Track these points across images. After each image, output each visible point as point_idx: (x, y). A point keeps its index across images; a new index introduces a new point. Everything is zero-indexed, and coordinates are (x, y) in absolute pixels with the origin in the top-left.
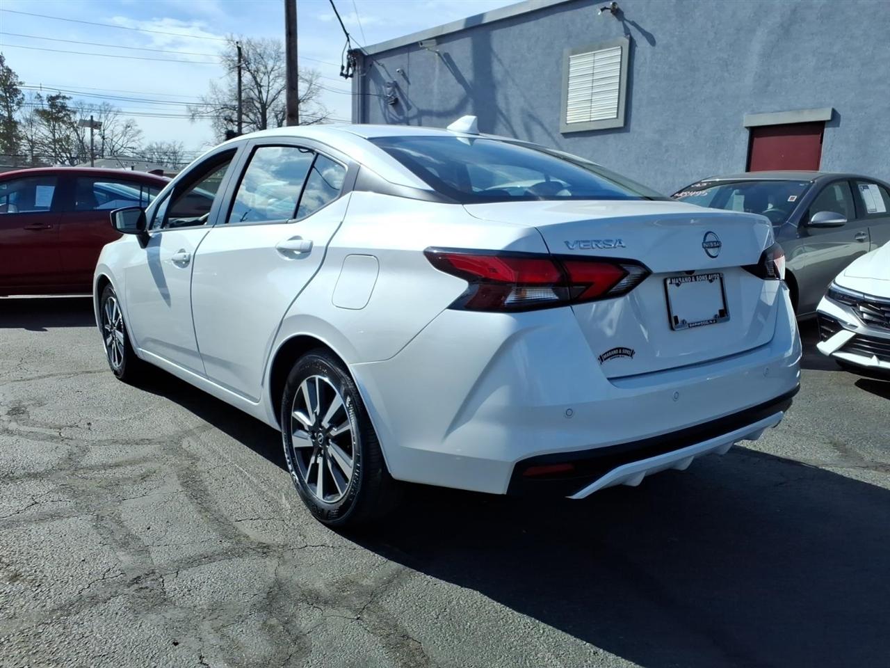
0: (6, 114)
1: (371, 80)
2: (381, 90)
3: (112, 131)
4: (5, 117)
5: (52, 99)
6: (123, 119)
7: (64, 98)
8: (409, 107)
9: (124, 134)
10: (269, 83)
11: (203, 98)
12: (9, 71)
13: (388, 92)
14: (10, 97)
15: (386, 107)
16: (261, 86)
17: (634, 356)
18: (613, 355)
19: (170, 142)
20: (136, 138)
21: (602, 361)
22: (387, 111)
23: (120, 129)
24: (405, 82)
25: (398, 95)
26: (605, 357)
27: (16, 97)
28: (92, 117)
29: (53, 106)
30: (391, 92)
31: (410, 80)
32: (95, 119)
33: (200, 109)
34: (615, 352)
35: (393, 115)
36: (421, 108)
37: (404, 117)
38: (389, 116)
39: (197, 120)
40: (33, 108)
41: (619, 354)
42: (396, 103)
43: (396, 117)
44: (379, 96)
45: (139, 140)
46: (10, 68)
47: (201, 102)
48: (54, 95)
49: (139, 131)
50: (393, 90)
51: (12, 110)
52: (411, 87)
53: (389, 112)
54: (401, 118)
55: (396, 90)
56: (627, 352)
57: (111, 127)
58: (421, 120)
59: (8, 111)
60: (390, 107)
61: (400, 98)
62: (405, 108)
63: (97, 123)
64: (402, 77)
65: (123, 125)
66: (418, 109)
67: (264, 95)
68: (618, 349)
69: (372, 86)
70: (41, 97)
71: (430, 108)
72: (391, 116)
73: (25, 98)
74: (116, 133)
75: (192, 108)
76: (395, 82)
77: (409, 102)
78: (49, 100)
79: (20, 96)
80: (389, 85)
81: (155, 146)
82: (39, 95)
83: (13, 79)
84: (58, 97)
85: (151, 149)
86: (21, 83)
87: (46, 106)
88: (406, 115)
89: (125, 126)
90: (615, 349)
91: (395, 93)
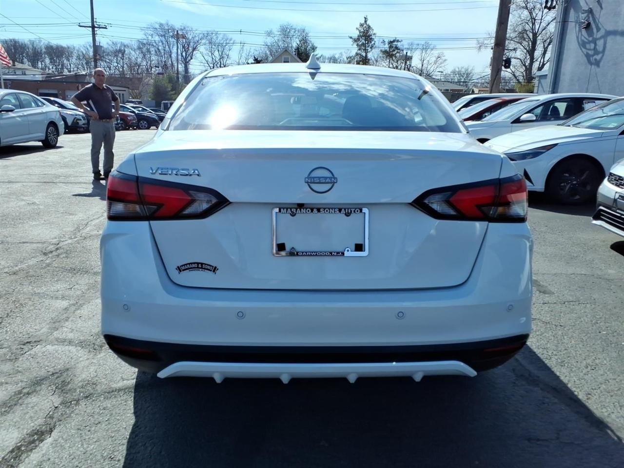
0: (364, 54)
1: (572, 9)
2: (578, 17)
3: (429, 61)
4: (363, 56)
5: (391, 42)
6: (436, 53)
7: (398, 41)
8: (598, 29)
9: (435, 62)
10: (542, 16)
11: (489, 34)
12: (369, 27)
13: (583, 18)
14: (368, 43)
15: (580, 31)
16: (535, 20)
17: (217, 272)
18: (191, 268)
19: (466, 67)
20: (443, 65)
21: (180, 271)
22: (580, 33)
23: (434, 59)
24: (599, 8)
25: (591, 19)
26: (183, 268)
27: (371, 43)
28: (407, 53)
29: (391, 47)
30: (585, 18)
31: (603, 6)
32: (408, 54)
33: (485, 42)
34: (194, 266)
35: (585, 38)
36: (608, 29)
37: (593, 38)
38: (581, 40)
39: (483, 49)
40: (379, 50)
41: (198, 267)
42: (588, 26)
43: (587, 39)
44: (576, 22)
45: (444, 66)
46: (370, 25)
47: (488, 37)
48: (392, 40)
49: (445, 60)
50: (588, 16)
51: (367, 52)
52: (603, 12)
53: (582, 35)
54: (591, 39)
55: (590, 15)
56: (209, 267)
57: (428, 59)
58: (606, 40)
59: (365, 52)
60: (584, 31)
61: (592, 22)
62: (595, 30)
63: (409, 56)
64: (597, 3)
65: (435, 56)
66: (606, 30)
67: (537, 27)
68: (198, 264)
69: (572, 14)
70: (384, 42)
71: (616, 29)
72: (583, 38)
73: (376, 44)
74: (430, 62)
75: (480, 42)
76: (590, 8)
77: (599, 25)
78: (389, 44)
79: (373, 42)
80: (585, 11)
81: (457, 70)
82: (383, 40)
83: (371, 32)
84: (394, 41)
85: (454, 72)
86: (374, 34)
87: (387, 47)
88: (595, 37)
89: (437, 57)
90: (194, 263)
91: (589, 18)
